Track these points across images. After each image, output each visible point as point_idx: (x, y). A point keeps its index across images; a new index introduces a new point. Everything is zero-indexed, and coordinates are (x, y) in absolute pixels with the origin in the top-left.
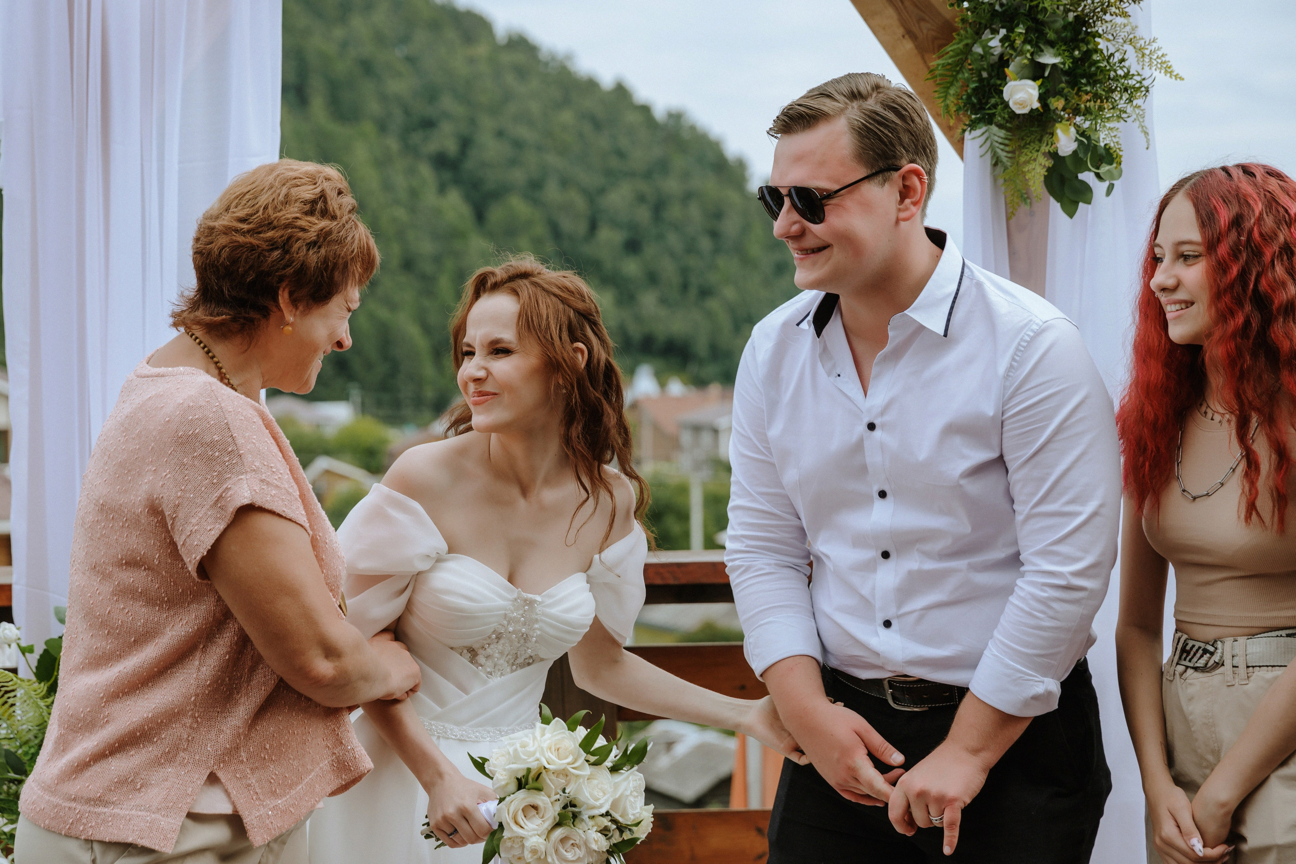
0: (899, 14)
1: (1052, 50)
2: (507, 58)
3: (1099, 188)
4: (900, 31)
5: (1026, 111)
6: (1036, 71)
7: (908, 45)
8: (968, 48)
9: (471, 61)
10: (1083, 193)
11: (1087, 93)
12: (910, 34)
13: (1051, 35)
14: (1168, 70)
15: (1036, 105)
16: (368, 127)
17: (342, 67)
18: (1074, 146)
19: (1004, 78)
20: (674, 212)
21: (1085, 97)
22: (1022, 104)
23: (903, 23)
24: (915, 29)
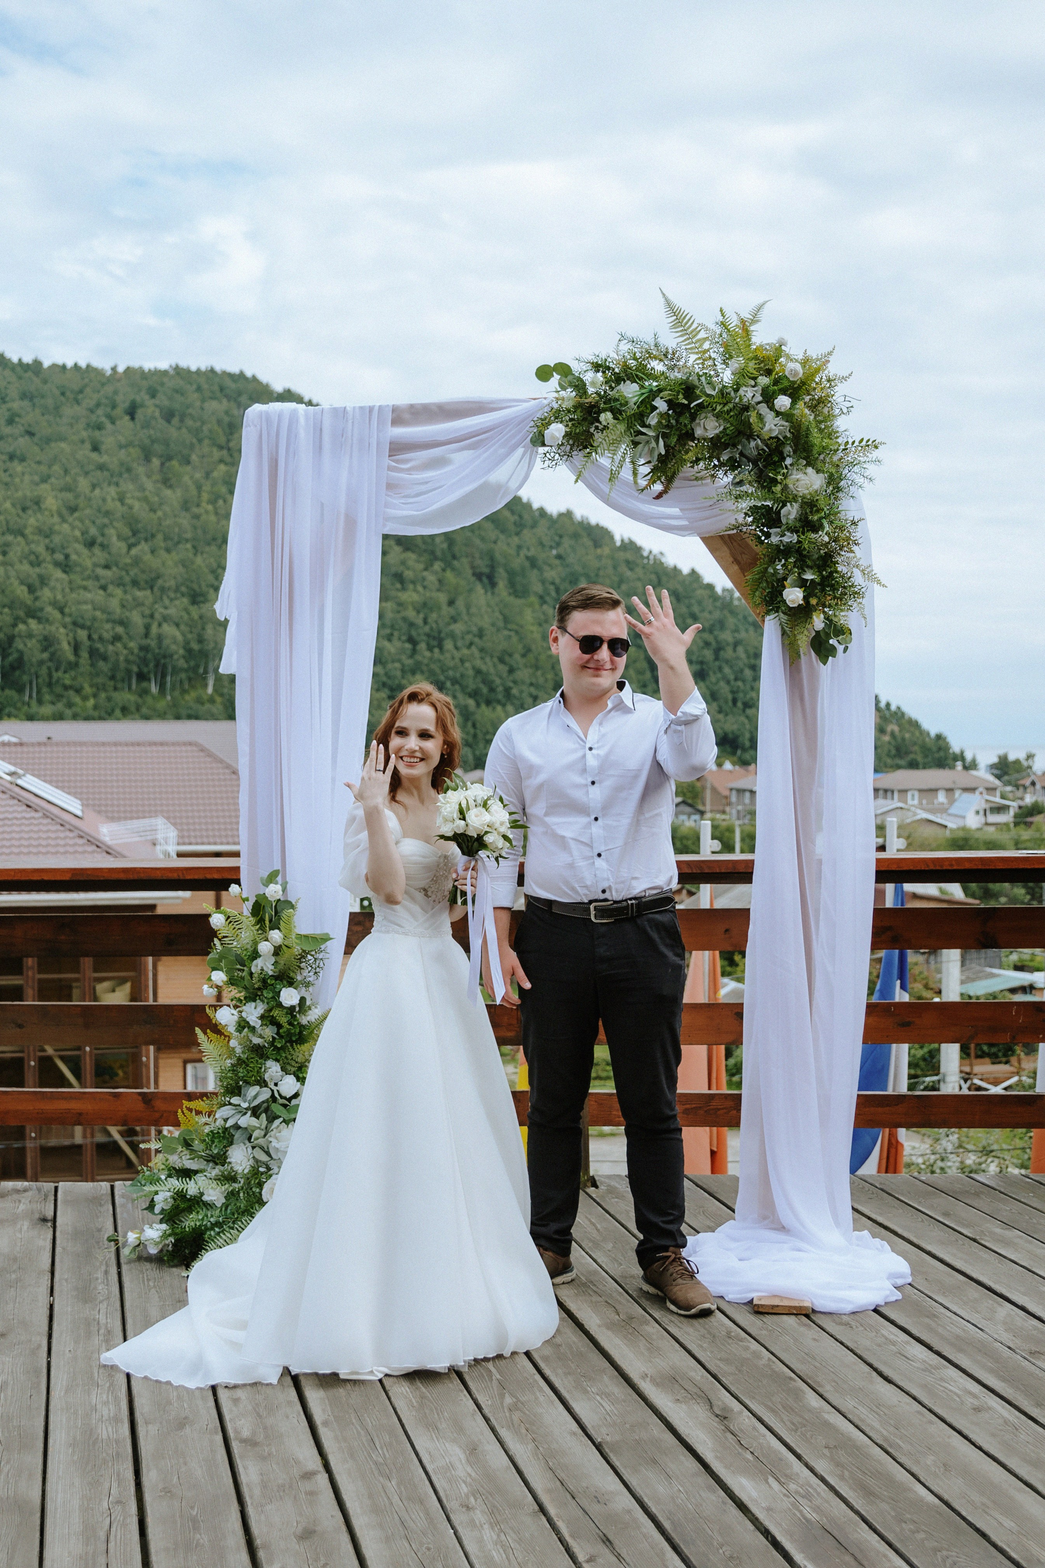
0: (730, 550)
1: (812, 571)
2: (622, 555)
3: (840, 648)
4: (731, 559)
5: (796, 605)
6: (802, 583)
7: (736, 567)
8: (766, 569)
9: (599, 558)
10: (832, 651)
11: (830, 595)
12: (736, 561)
13: (809, 563)
14: (879, 582)
15: (801, 602)
16: (533, 599)
17: (517, 563)
18: (823, 625)
19: (784, 587)
20: (729, 653)
21: (829, 598)
22: (793, 601)
23: (733, 555)
24: (739, 558)
